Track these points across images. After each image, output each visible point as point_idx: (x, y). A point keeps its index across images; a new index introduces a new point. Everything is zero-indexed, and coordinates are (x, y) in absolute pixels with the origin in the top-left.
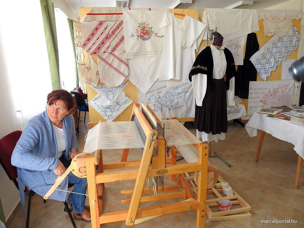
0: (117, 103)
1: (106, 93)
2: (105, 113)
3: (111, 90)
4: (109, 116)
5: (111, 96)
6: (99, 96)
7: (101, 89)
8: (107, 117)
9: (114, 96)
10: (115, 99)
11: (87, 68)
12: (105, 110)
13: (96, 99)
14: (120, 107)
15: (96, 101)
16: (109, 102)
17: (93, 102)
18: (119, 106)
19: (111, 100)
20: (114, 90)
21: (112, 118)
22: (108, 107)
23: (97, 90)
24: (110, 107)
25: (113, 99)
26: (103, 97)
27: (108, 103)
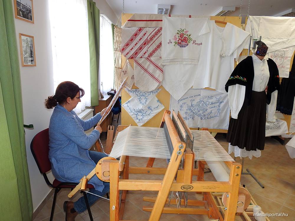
0: (149, 108)
1: (139, 97)
2: (136, 116)
3: (144, 94)
4: (139, 120)
5: (143, 101)
6: (132, 99)
7: (135, 92)
8: (138, 121)
9: (146, 101)
10: (147, 103)
11: (123, 72)
12: (137, 113)
13: (129, 102)
14: (152, 112)
15: (129, 104)
16: (142, 106)
17: (126, 105)
18: (150, 111)
19: (143, 104)
20: (147, 95)
21: (143, 122)
22: (140, 111)
23: (131, 94)
24: (142, 111)
25: (145, 103)
26: (136, 101)
27: (140, 107)
